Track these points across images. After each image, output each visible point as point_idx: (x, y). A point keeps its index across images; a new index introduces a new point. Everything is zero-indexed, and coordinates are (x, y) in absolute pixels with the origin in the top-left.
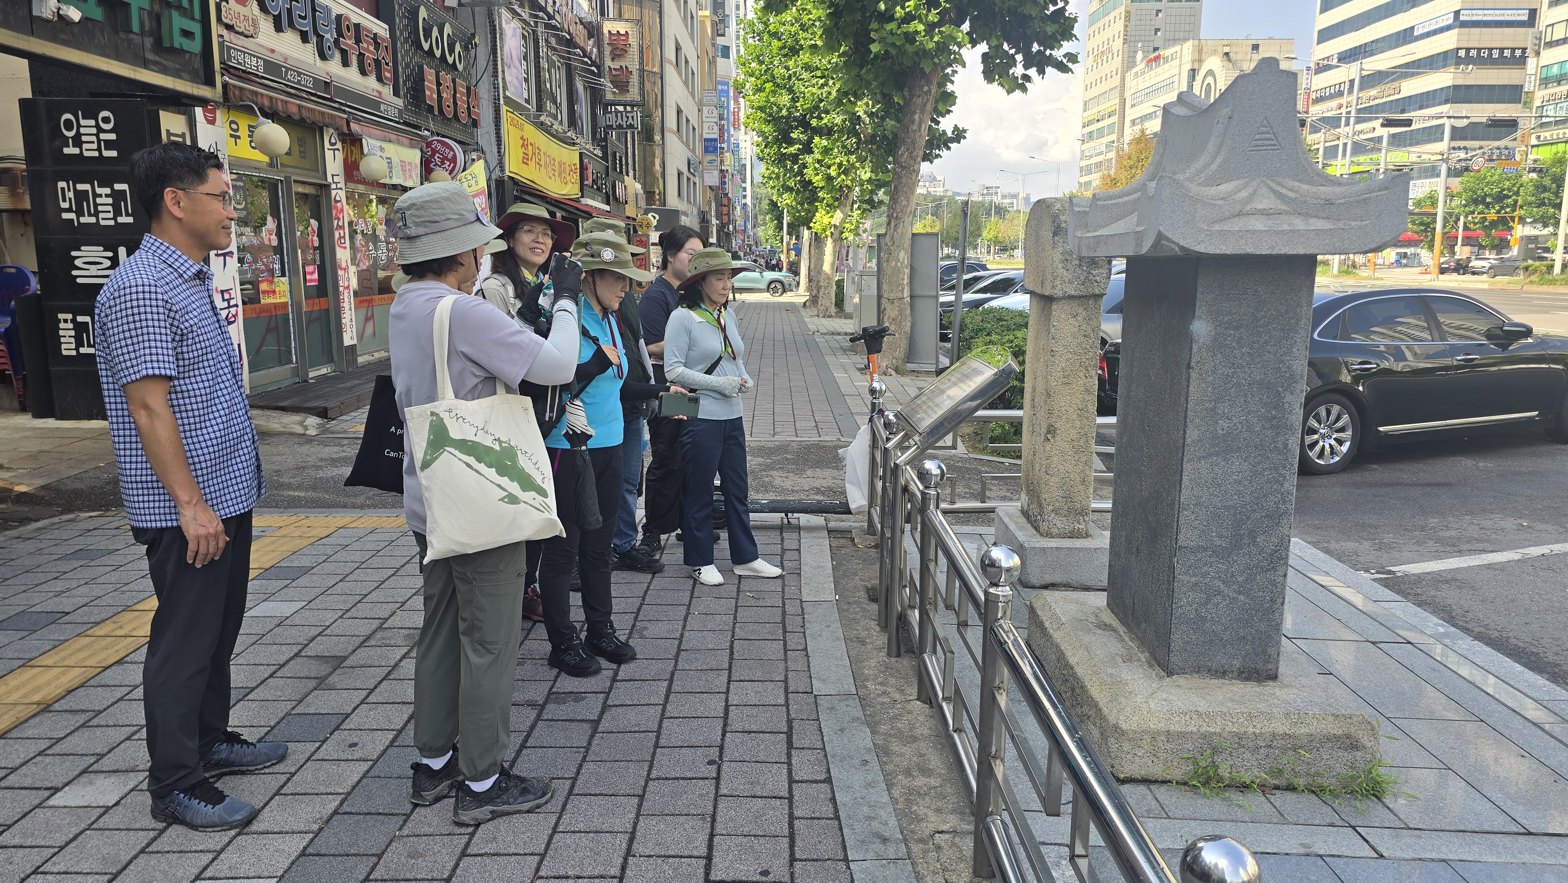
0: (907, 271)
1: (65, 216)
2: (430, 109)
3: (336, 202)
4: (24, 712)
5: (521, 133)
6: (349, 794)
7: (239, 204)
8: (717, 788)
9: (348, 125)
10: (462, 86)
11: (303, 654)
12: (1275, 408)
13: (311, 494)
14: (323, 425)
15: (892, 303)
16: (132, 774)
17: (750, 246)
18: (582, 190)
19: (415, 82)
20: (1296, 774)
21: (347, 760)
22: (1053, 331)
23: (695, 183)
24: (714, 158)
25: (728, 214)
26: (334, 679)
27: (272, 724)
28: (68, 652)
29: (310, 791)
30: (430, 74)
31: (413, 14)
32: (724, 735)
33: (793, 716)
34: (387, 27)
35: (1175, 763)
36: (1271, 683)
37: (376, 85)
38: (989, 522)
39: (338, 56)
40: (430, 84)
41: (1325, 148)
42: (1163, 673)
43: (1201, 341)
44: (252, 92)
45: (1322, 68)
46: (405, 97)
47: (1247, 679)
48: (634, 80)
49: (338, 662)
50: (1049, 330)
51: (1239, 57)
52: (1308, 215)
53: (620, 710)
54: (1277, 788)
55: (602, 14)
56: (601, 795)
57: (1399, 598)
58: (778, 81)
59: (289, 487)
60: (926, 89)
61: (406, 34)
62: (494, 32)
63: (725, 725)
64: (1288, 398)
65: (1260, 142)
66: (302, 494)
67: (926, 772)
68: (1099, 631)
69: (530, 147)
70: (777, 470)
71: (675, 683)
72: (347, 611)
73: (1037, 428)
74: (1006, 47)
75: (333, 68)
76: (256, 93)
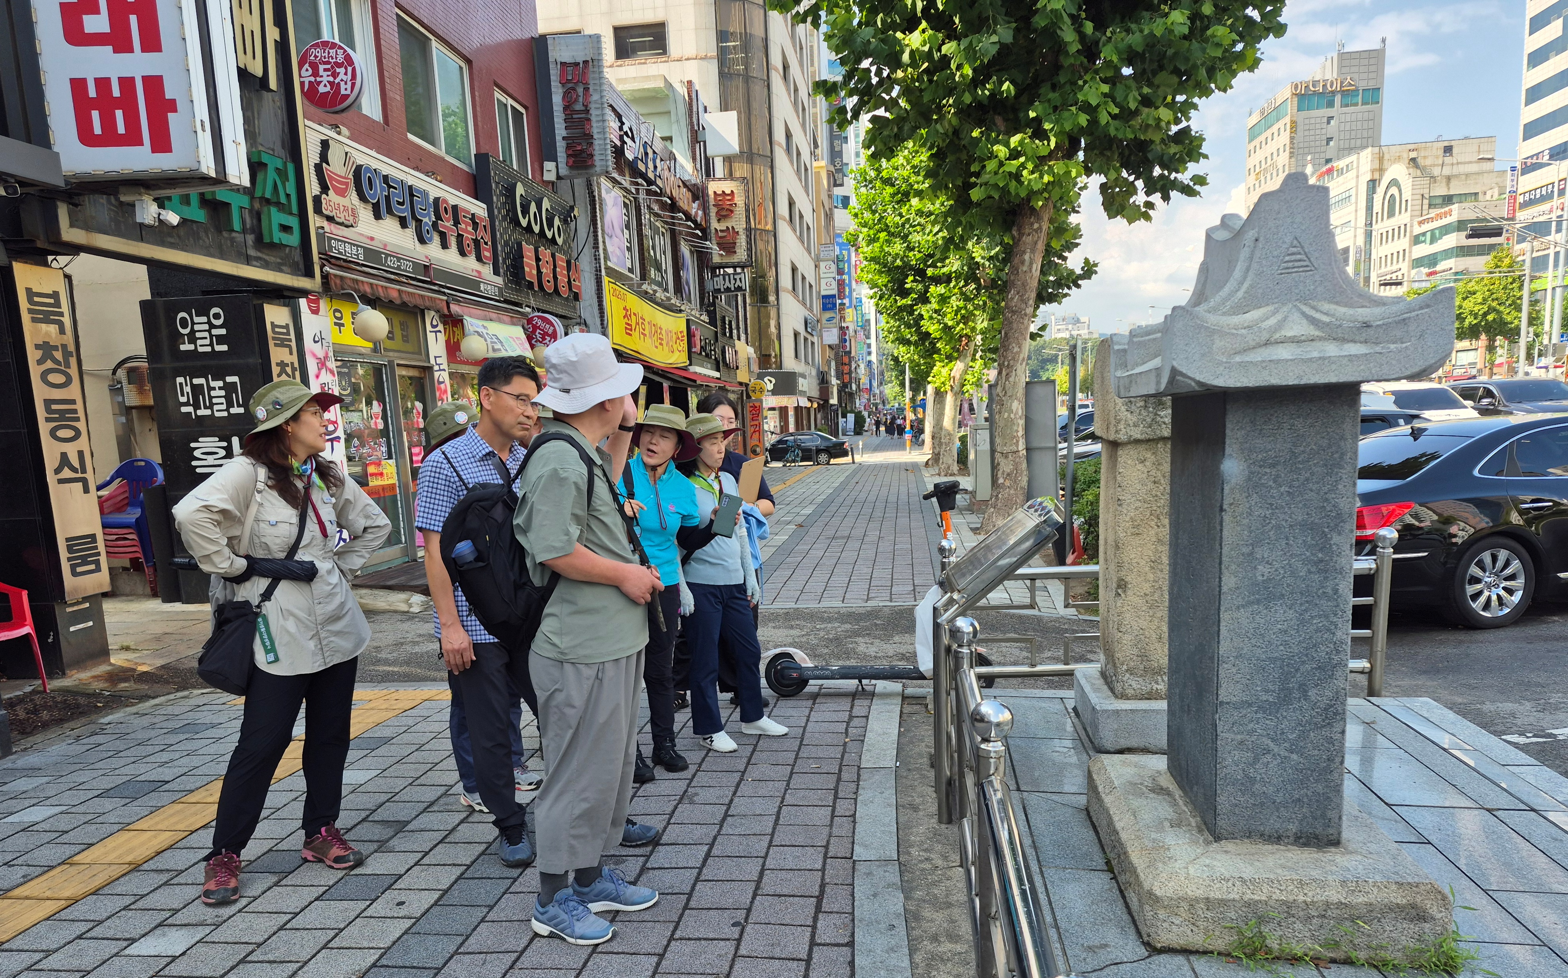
0: (1022, 422)
1: (184, 409)
2: (530, 285)
3: (440, 383)
4: (116, 871)
5: (624, 304)
6: (389, 948)
7: (344, 390)
8: (737, 948)
9: (448, 307)
10: (562, 260)
11: (370, 819)
12: (1321, 550)
13: (405, 669)
14: (427, 603)
15: (1006, 457)
16: (200, 928)
17: (876, 405)
18: (690, 358)
19: (514, 259)
20: (1355, 947)
21: (393, 917)
22: (1119, 478)
23: (813, 343)
24: (833, 315)
25: (850, 373)
26: (394, 842)
27: (331, 883)
28: (162, 817)
29: (354, 945)
30: (528, 250)
31: (510, 191)
32: (754, 898)
33: (828, 880)
34: (485, 206)
35: (1217, 933)
36: (1333, 849)
37: (476, 265)
38: (1070, 687)
39: (436, 239)
40: (529, 260)
41: (1533, 259)
42: (1211, 838)
43: (1233, 481)
44: (353, 280)
45: (1529, 167)
46: (505, 275)
47: (1306, 845)
48: (742, 240)
49: (400, 826)
50: (1115, 477)
51: (1428, 162)
52: (1344, 340)
53: (656, 872)
54: (1333, 961)
55: (708, 174)
56: (623, 953)
57: (1533, 761)
58: (892, 230)
59: (387, 662)
60: (1036, 226)
61: (504, 212)
62: (593, 203)
63: (757, 888)
64: (1335, 539)
65: (1290, 264)
66: (396, 669)
67: (953, 937)
68: (1152, 795)
69: (633, 317)
70: (864, 636)
71: (715, 847)
72: (417, 778)
73: (1109, 584)
74: (1124, 174)
75: (433, 252)
76: (357, 281)
